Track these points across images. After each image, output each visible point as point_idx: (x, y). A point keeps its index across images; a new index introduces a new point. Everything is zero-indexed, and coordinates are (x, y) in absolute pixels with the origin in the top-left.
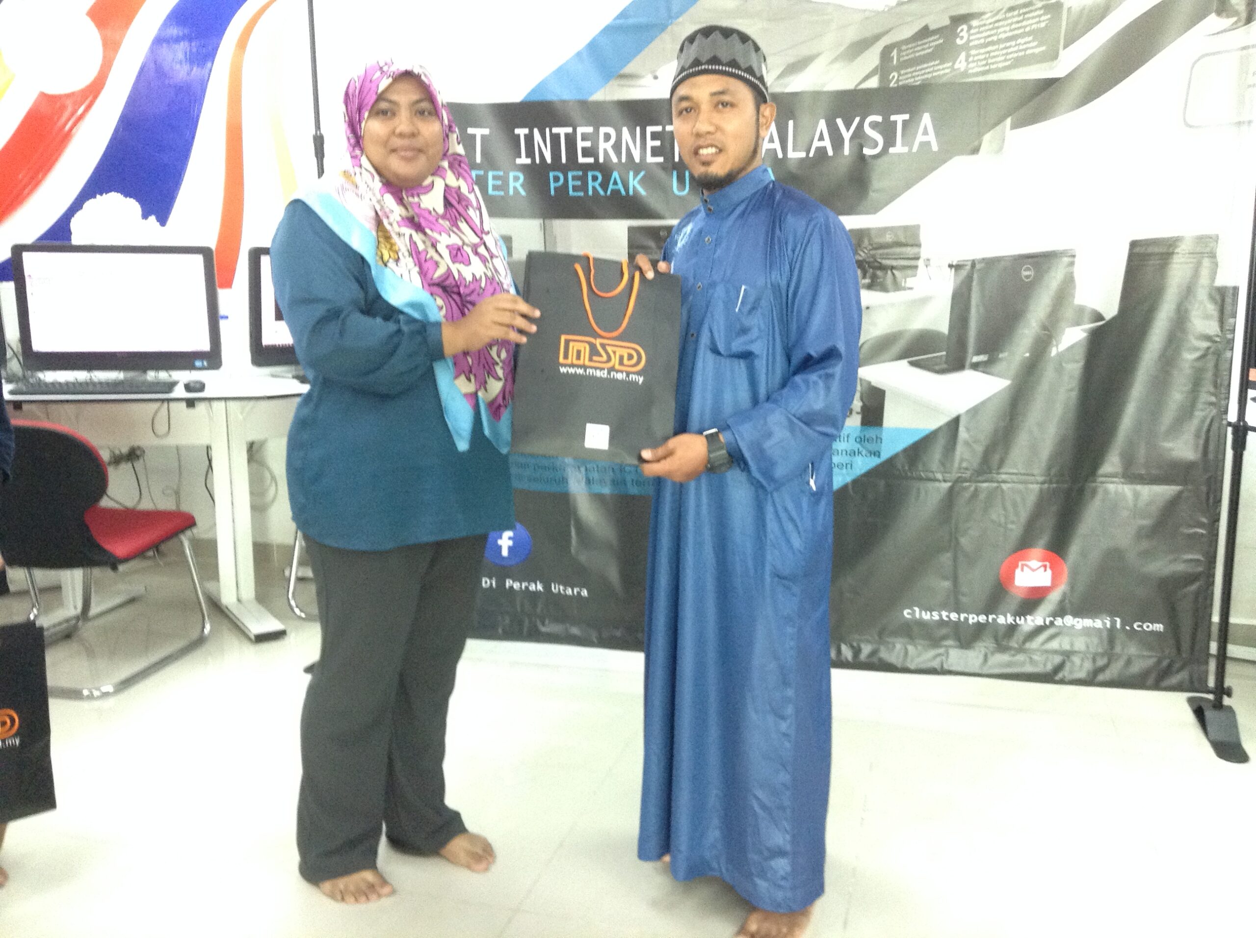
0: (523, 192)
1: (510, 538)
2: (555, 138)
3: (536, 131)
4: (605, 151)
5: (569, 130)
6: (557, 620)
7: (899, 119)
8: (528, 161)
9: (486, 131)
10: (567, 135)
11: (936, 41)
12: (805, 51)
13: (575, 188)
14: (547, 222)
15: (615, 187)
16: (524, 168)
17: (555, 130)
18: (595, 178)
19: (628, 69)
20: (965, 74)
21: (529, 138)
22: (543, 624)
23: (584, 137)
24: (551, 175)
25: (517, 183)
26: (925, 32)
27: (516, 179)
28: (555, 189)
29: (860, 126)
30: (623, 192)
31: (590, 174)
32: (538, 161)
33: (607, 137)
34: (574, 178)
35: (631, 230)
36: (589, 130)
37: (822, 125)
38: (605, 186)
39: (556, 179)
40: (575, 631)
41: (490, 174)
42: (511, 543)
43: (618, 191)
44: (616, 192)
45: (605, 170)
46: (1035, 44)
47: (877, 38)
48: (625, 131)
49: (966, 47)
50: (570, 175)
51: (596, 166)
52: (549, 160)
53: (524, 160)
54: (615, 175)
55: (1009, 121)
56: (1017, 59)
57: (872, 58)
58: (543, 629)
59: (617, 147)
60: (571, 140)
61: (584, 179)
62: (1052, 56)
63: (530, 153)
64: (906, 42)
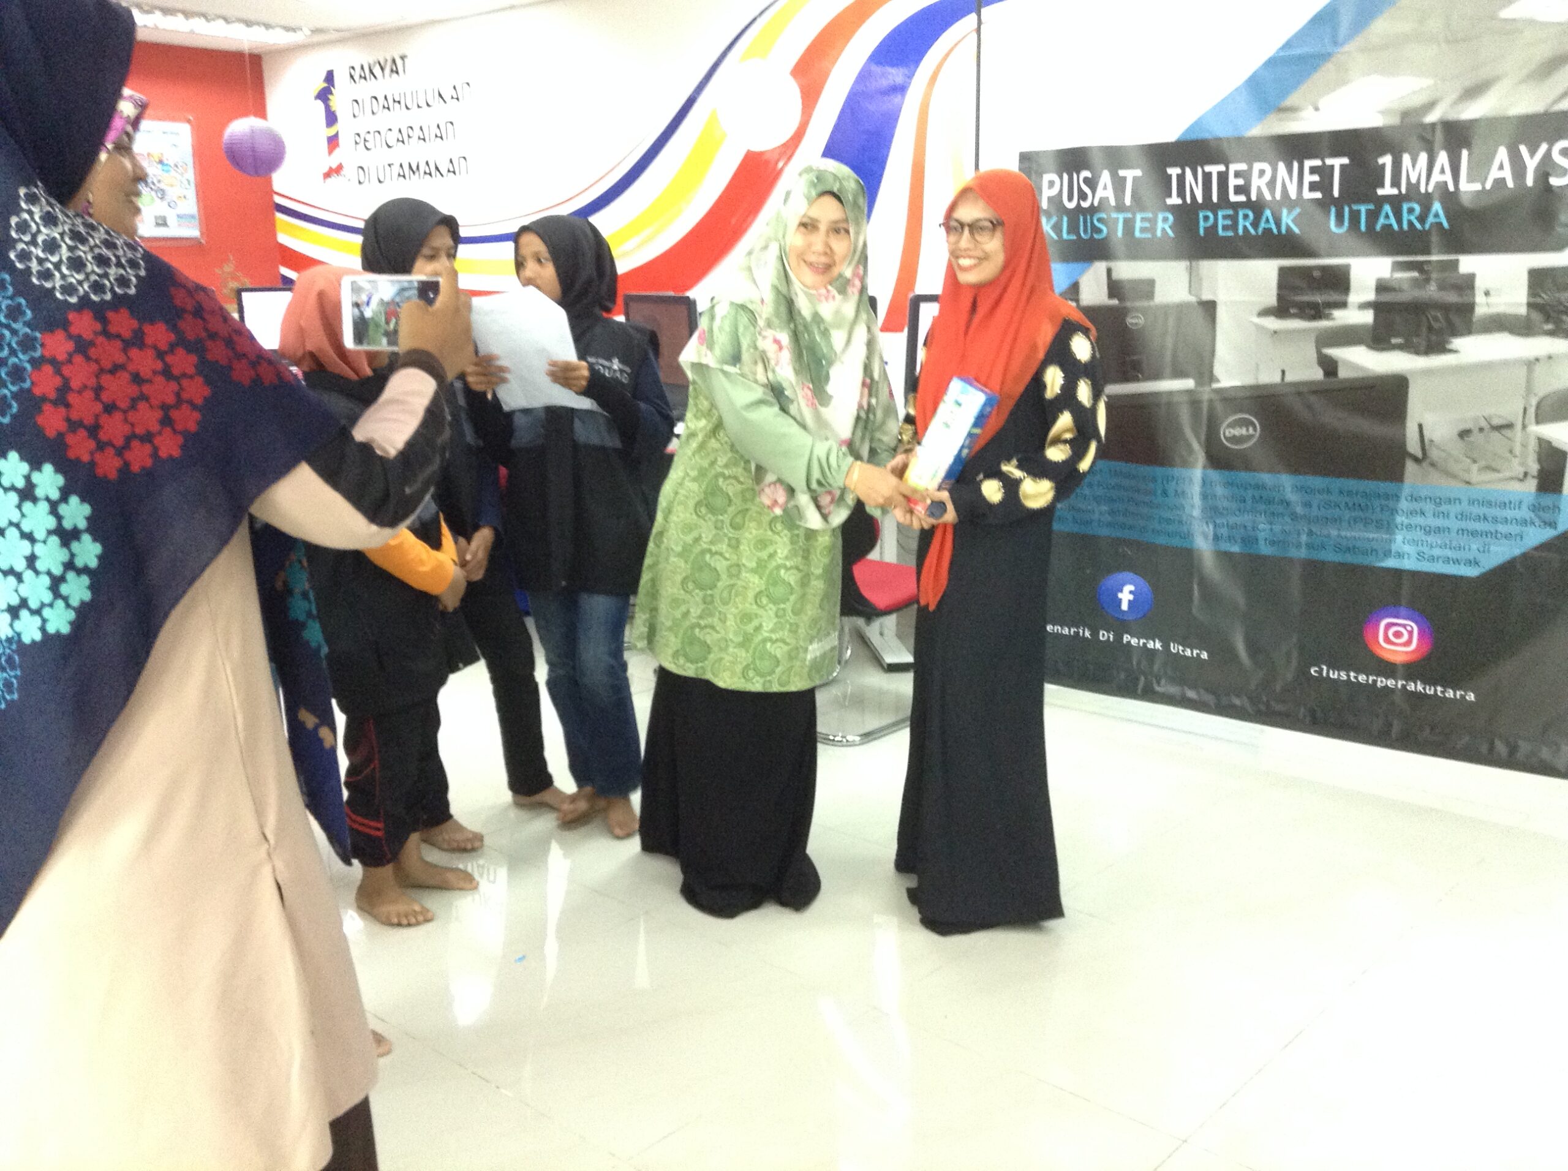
0: (1171, 233)
1: (1131, 592)
2: (1207, 177)
3: (1188, 171)
4: (1259, 188)
5: (1221, 168)
6: (1173, 680)
8: (1179, 201)
9: (1138, 173)
10: (1219, 174)
12: (1484, 73)
13: (1225, 228)
14: (1194, 263)
15: (1267, 226)
16: (1173, 209)
17: (1208, 168)
18: (1246, 217)
19: (1289, 102)
21: (1181, 178)
22: (1159, 683)
23: (1237, 174)
24: (1201, 215)
25: (1164, 225)
27: (1165, 220)
28: (1206, 229)
29: (1548, 154)
30: (1275, 231)
31: (1241, 214)
32: (1189, 200)
33: (1262, 173)
34: (1225, 217)
35: (1283, 272)
36: (1242, 167)
37: (1502, 154)
38: (1255, 225)
39: (1206, 218)
40: (1191, 694)
41: (1139, 217)
42: (1131, 597)
43: (1270, 230)
44: (1268, 231)
45: (1257, 207)
48: (1281, 166)
50: (1220, 214)
51: (1248, 204)
52: (1200, 199)
53: (1174, 200)
54: (1268, 213)
58: (1157, 689)
59: (1271, 184)
60: (1223, 178)
61: (1234, 219)
63: (1181, 193)
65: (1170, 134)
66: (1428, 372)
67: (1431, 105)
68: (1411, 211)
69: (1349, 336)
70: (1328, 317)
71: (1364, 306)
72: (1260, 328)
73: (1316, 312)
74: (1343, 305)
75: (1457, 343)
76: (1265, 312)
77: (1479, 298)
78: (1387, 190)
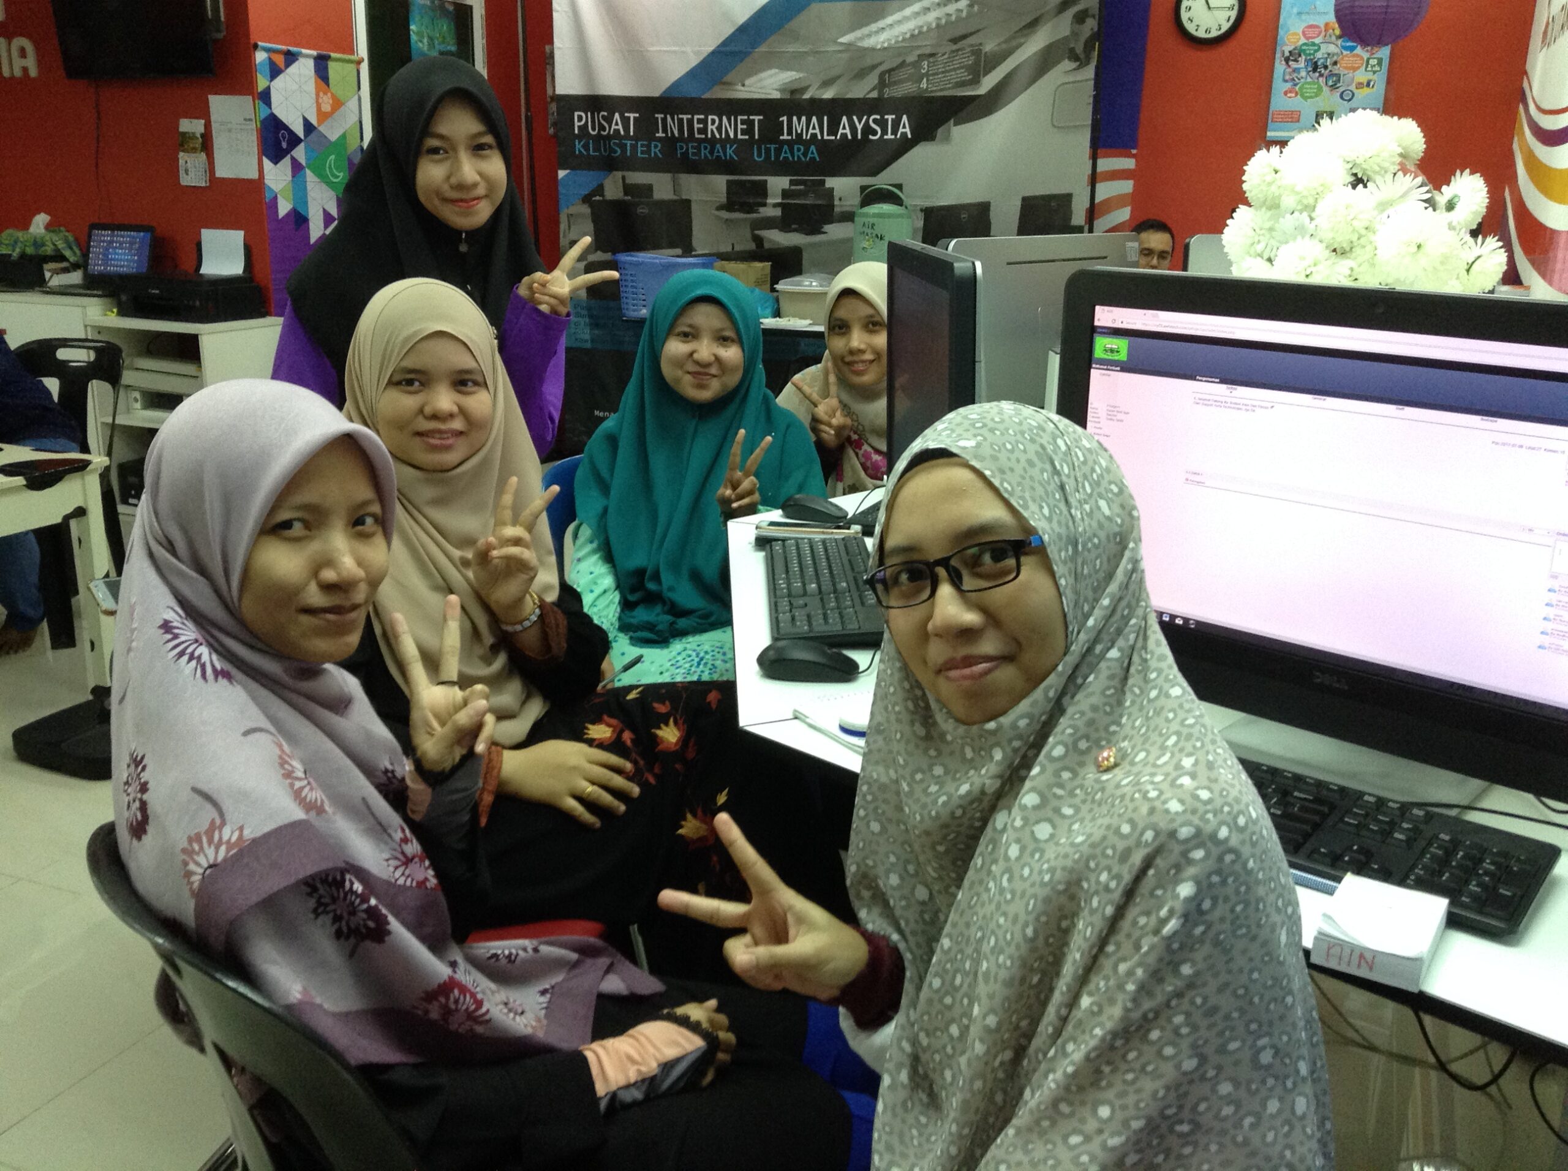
0: (660, 156)
2: (681, 121)
3: (669, 117)
4: (712, 131)
5: (689, 117)
7: (890, 118)
8: (664, 136)
10: (688, 120)
11: (909, 70)
12: (832, 73)
13: (693, 154)
14: (676, 175)
15: (718, 155)
16: (660, 140)
17: (681, 116)
18: (705, 148)
19: (726, 79)
20: (926, 91)
21: (664, 120)
24: (678, 145)
25: (656, 150)
26: (904, 65)
27: (656, 147)
28: (681, 154)
29: (867, 121)
30: (723, 158)
31: (702, 145)
32: (670, 135)
33: (713, 122)
34: (693, 147)
35: (728, 182)
36: (702, 117)
37: (844, 119)
38: (712, 153)
39: (682, 148)
41: (639, 144)
44: (719, 158)
45: (712, 143)
46: (966, 74)
47: (874, 67)
48: (725, 118)
49: (925, 75)
50: (690, 145)
51: (706, 140)
52: (677, 135)
53: (661, 134)
54: (718, 146)
55: (952, 121)
56: (957, 83)
57: (873, 79)
59: (719, 129)
60: (690, 122)
61: (699, 148)
62: (976, 81)
63: (665, 130)
64: (893, 69)
65: (655, 91)
66: (813, 245)
67: (805, 89)
68: (799, 150)
69: (769, 223)
70: (757, 212)
71: (775, 205)
72: (718, 218)
73: (750, 208)
74: (765, 205)
75: (827, 228)
76: (721, 208)
77: (836, 202)
78: (785, 137)
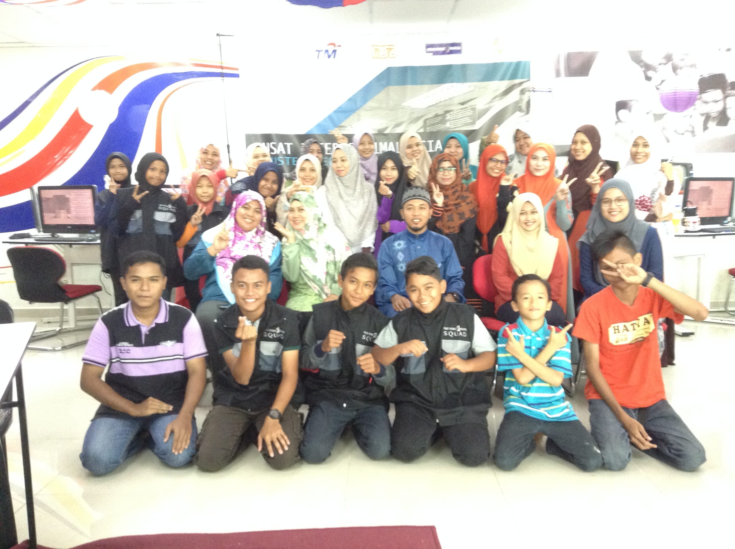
7: (430, 142)
9: (292, 144)
11: (440, 118)
12: (400, 121)
19: (343, 124)
20: (449, 128)
23: (328, 146)
26: (437, 116)
36: (330, 144)
46: (469, 119)
47: (422, 116)
49: (448, 120)
56: (464, 124)
57: (421, 123)
62: (473, 123)
64: (431, 118)
65: (303, 132)
67: (386, 128)
